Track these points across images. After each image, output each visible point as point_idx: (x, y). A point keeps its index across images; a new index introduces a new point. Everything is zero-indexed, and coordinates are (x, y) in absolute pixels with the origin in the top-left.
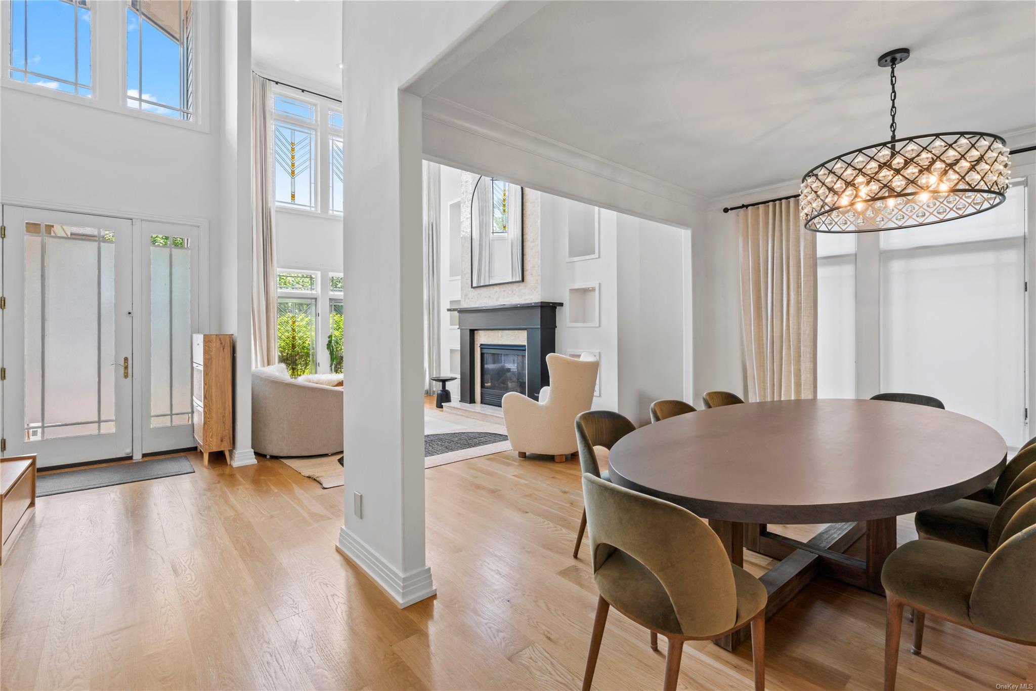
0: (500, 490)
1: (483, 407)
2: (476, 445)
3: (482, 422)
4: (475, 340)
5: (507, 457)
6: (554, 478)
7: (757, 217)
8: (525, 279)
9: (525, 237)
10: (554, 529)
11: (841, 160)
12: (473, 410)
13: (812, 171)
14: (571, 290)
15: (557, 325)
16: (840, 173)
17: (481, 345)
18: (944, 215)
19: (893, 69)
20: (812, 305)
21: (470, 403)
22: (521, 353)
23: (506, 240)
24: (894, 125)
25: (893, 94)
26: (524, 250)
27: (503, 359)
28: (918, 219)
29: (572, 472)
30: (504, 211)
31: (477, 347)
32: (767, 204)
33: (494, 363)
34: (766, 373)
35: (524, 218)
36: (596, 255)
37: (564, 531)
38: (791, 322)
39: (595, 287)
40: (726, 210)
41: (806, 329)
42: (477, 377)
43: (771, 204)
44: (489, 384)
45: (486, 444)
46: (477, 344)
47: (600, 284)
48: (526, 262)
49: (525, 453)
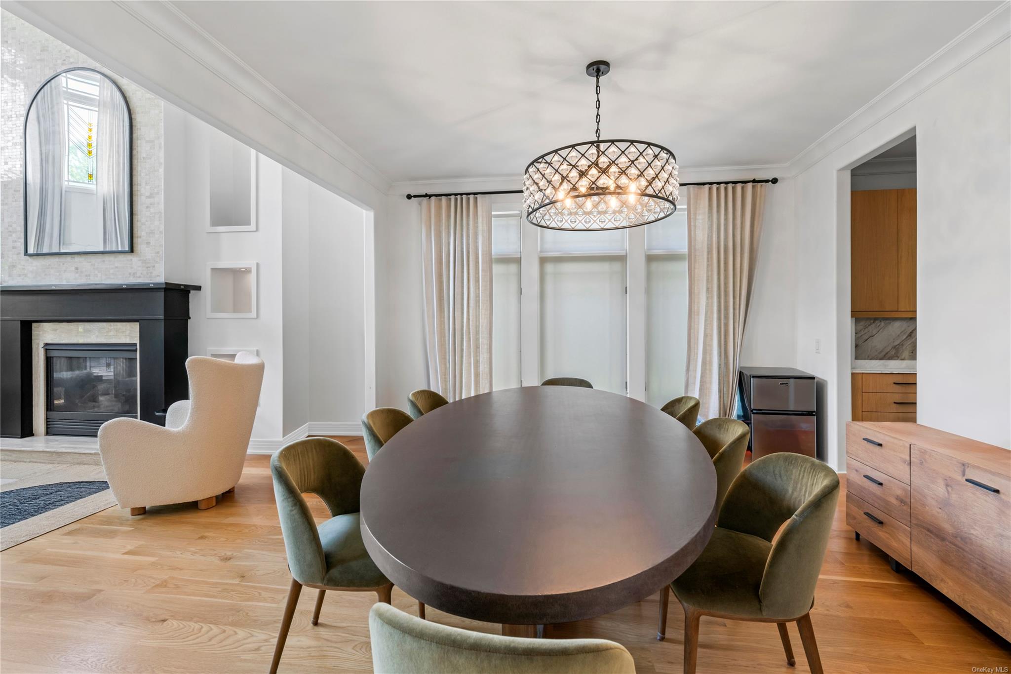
0: (100, 591)
1: (51, 441)
2: (38, 511)
3: (51, 466)
4: (33, 338)
5: (109, 521)
6: (202, 538)
7: (439, 208)
8: (134, 249)
9: (135, 188)
10: (222, 636)
11: (575, 149)
12: (29, 449)
13: (543, 157)
14: (213, 269)
15: (190, 316)
16: (575, 162)
17: (46, 344)
18: (619, 223)
19: (598, 79)
20: (489, 299)
21: (23, 436)
22: (130, 355)
23: (93, 194)
24: (599, 131)
25: (598, 102)
26: (134, 207)
27: (88, 364)
28: (615, 223)
29: (231, 520)
30: (90, 152)
31: (38, 348)
32: (449, 197)
33: (71, 369)
34: (448, 366)
35: (135, 162)
36: (253, 227)
37: (241, 633)
38: (471, 314)
39: (251, 268)
40: (409, 197)
41: (483, 322)
42: (38, 395)
43: (453, 197)
44: (62, 401)
45: (62, 505)
46: (38, 344)
47: (258, 264)
48: (137, 225)
49: (145, 507)
